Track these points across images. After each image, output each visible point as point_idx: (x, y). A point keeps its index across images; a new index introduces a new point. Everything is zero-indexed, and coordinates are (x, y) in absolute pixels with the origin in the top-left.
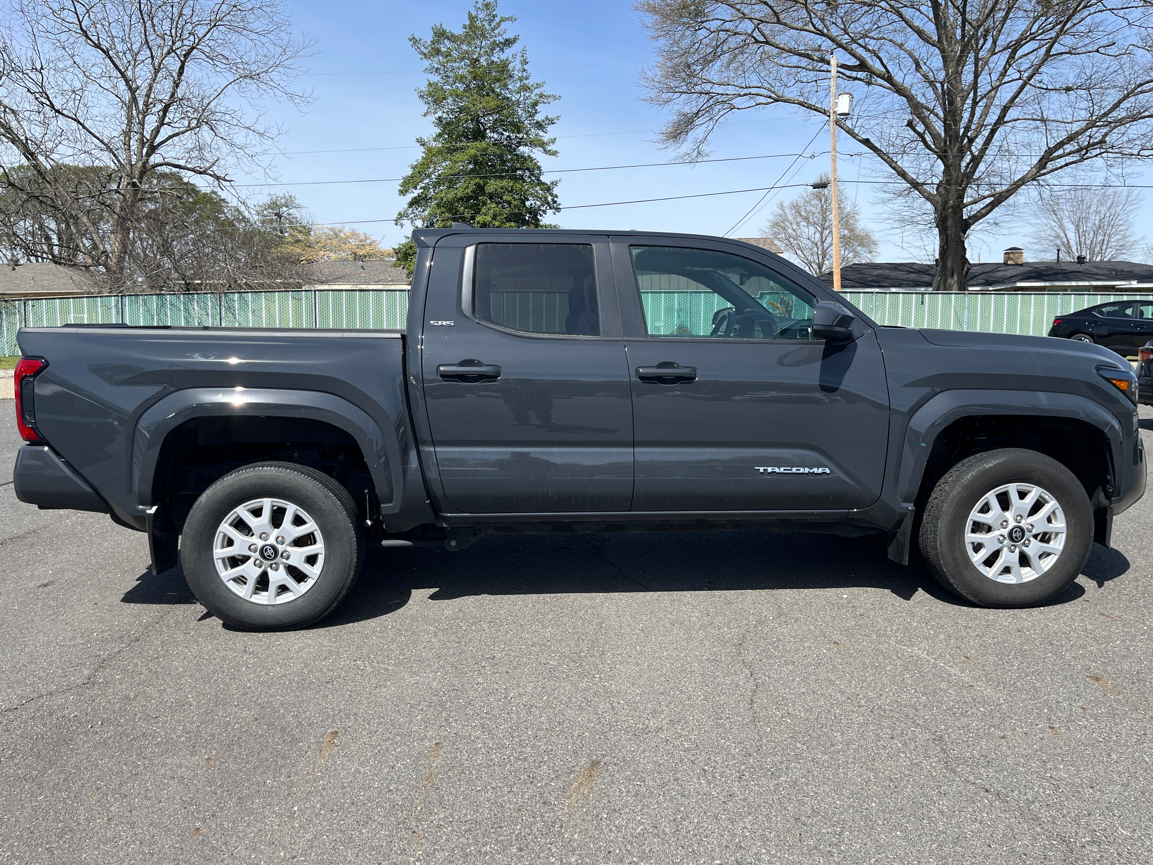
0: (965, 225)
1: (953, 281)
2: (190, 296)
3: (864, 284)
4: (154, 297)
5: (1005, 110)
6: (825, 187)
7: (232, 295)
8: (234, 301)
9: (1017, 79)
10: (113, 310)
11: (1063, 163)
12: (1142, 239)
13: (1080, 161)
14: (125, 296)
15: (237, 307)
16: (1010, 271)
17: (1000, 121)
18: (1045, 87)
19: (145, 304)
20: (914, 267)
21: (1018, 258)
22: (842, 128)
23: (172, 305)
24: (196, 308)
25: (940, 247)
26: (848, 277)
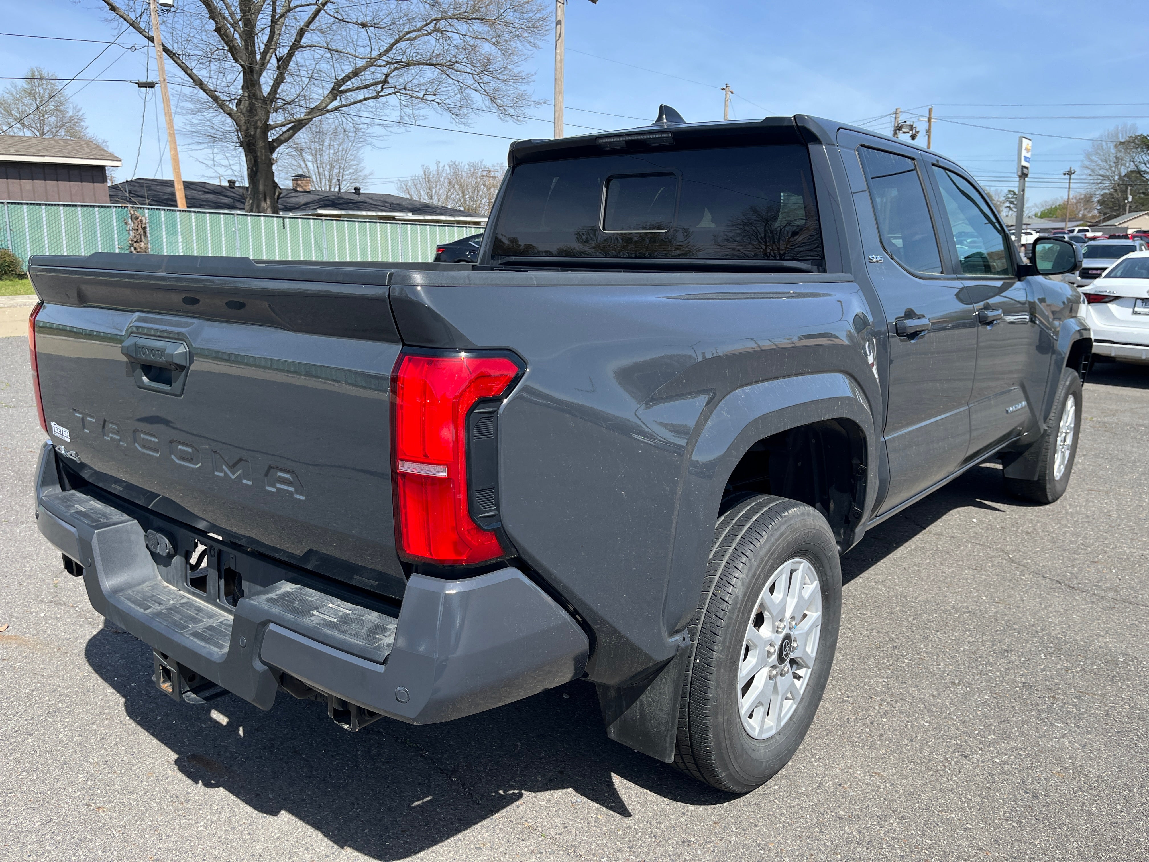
0: (272, 147)
1: (266, 204)
3: (161, 202)
5: (301, 33)
6: (153, 87)
9: (313, 5)
11: (361, 97)
12: (371, 174)
13: (377, 97)
16: (301, 198)
17: (296, 46)
18: (341, 18)
20: (207, 186)
21: (306, 186)
22: (125, 19)
25: (248, 168)
26: (139, 194)
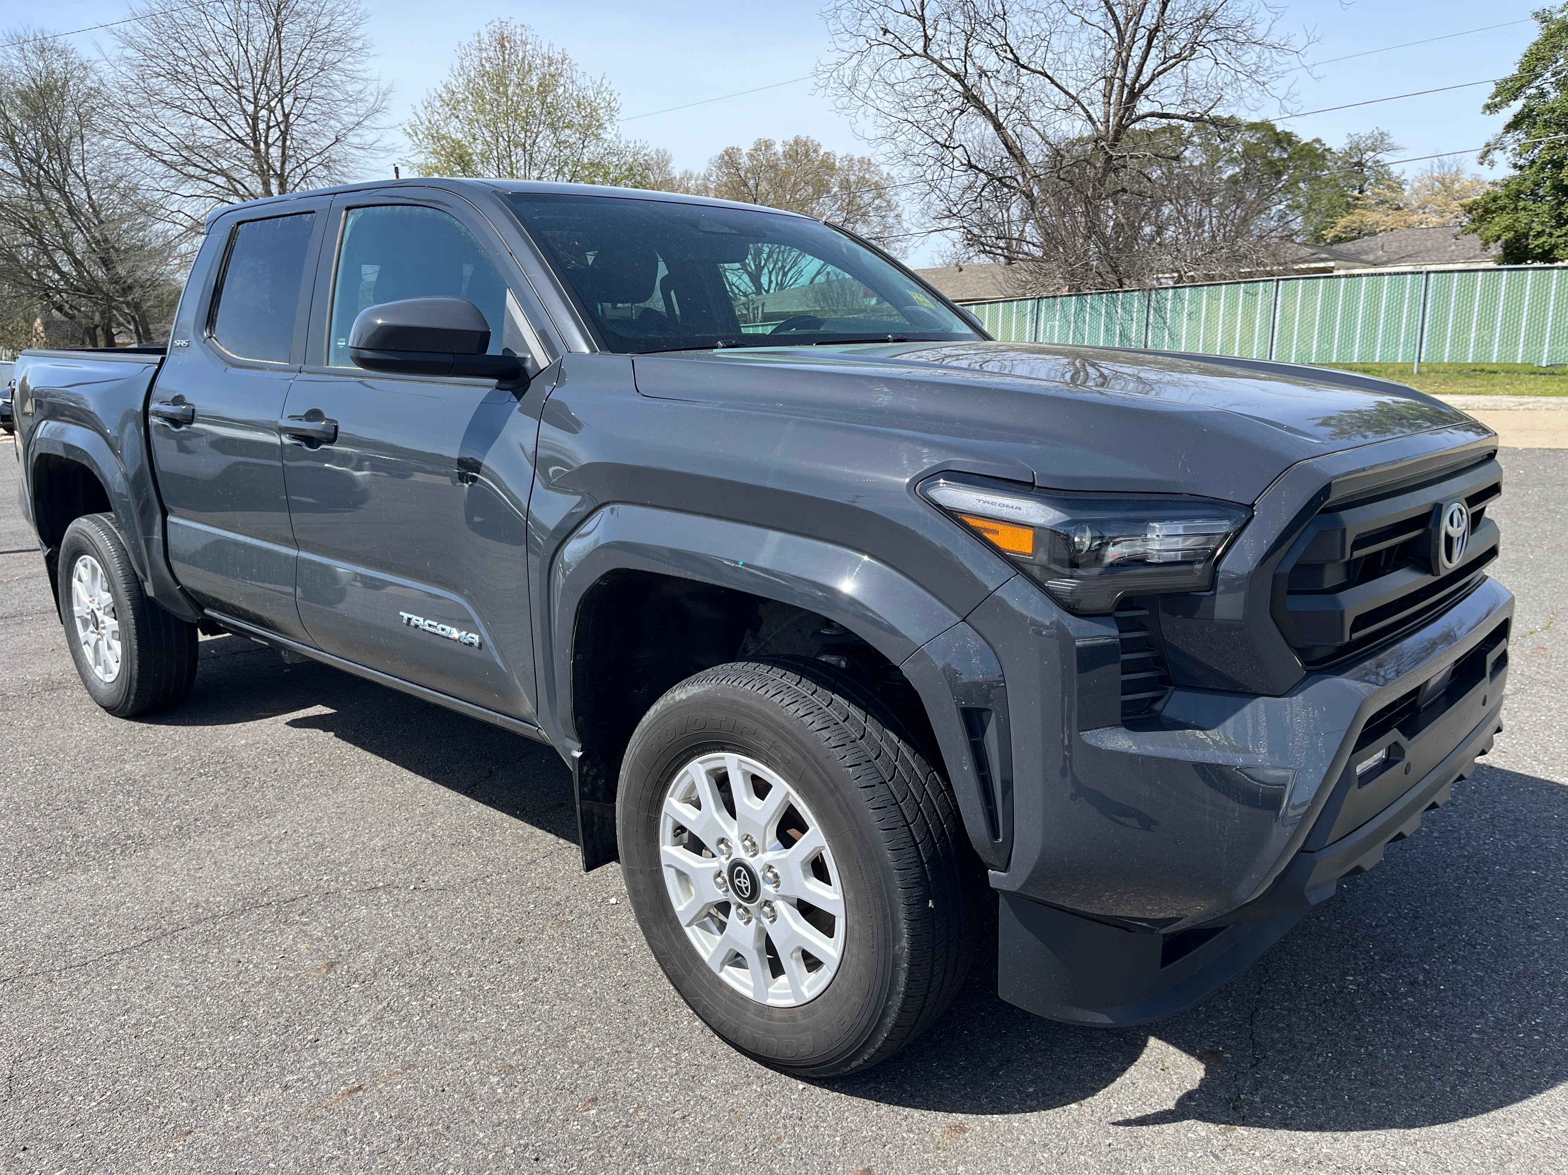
2: (1114, 295)
4: (1074, 298)
7: (1164, 291)
8: (1166, 300)
10: (1028, 316)
14: (1041, 298)
15: (1169, 308)
19: (1063, 308)
23: (1092, 308)
24: (1119, 311)
